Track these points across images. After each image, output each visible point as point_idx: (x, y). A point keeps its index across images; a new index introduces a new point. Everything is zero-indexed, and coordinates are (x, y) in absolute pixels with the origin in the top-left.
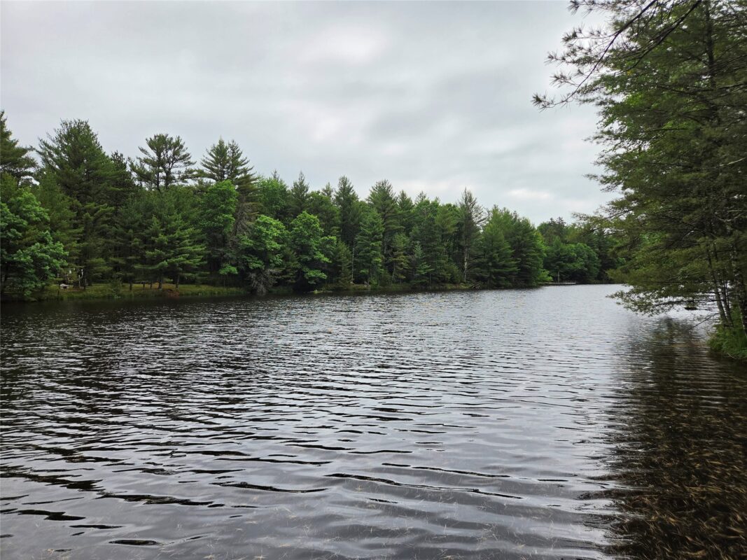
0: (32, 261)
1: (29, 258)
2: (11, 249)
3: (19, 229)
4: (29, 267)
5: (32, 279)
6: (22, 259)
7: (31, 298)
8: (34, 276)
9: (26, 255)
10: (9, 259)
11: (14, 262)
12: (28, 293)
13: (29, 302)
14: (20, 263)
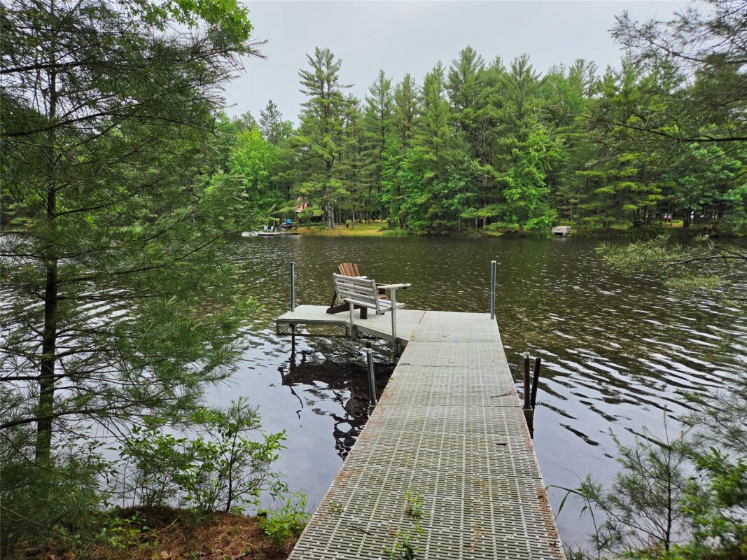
0: (741, 199)
1: (738, 196)
2: (723, 189)
3: (732, 170)
4: (738, 205)
5: (740, 216)
6: (731, 198)
7: (738, 233)
8: (743, 213)
9: (735, 194)
10: (720, 198)
11: (724, 201)
12: (736, 229)
13: (736, 237)
14: (731, 201)
